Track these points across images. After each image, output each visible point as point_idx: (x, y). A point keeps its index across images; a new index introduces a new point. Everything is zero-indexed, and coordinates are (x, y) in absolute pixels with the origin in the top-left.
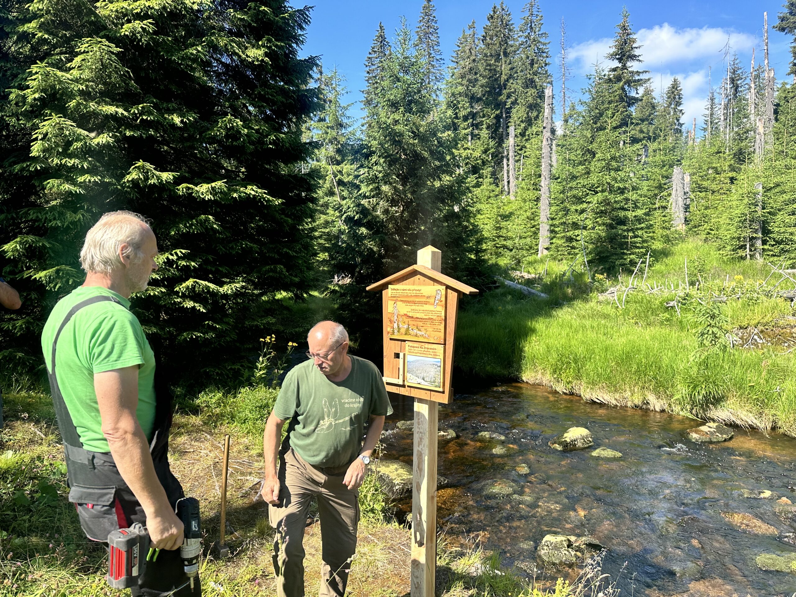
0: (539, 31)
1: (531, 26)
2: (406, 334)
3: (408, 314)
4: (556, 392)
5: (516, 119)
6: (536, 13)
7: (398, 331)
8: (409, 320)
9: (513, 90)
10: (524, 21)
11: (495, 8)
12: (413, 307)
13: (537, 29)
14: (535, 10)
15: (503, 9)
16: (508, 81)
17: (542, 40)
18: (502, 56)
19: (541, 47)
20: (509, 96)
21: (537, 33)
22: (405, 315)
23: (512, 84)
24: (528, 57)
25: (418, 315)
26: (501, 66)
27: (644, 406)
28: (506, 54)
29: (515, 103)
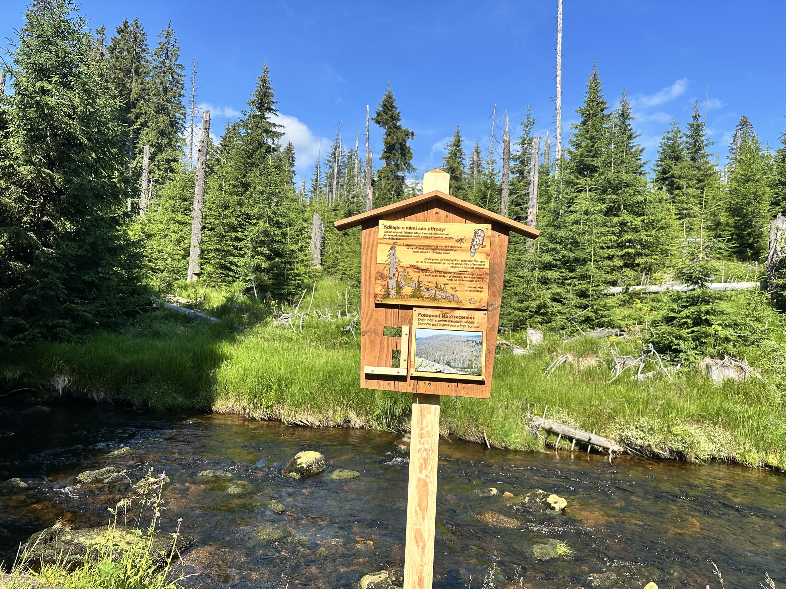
0: (175, 61)
1: (166, 53)
2: (413, 296)
3: (419, 265)
4: (254, 419)
5: (145, 141)
6: (173, 43)
7: (398, 293)
8: (421, 274)
9: (143, 111)
10: (160, 46)
11: (126, 23)
12: (428, 256)
13: (174, 59)
14: (172, 39)
15: (137, 27)
16: (137, 100)
17: (178, 71)
18: (132, 74)
19: (177, 77)
20: (138, 117)
21: (173, 62)
22: (412, 266)
23: (142, 104)
24: (162, 83)
25: (441, 267)
26: (131, 83)
27: (345, 425)
28: (137, 73)
29: (144, 125)
